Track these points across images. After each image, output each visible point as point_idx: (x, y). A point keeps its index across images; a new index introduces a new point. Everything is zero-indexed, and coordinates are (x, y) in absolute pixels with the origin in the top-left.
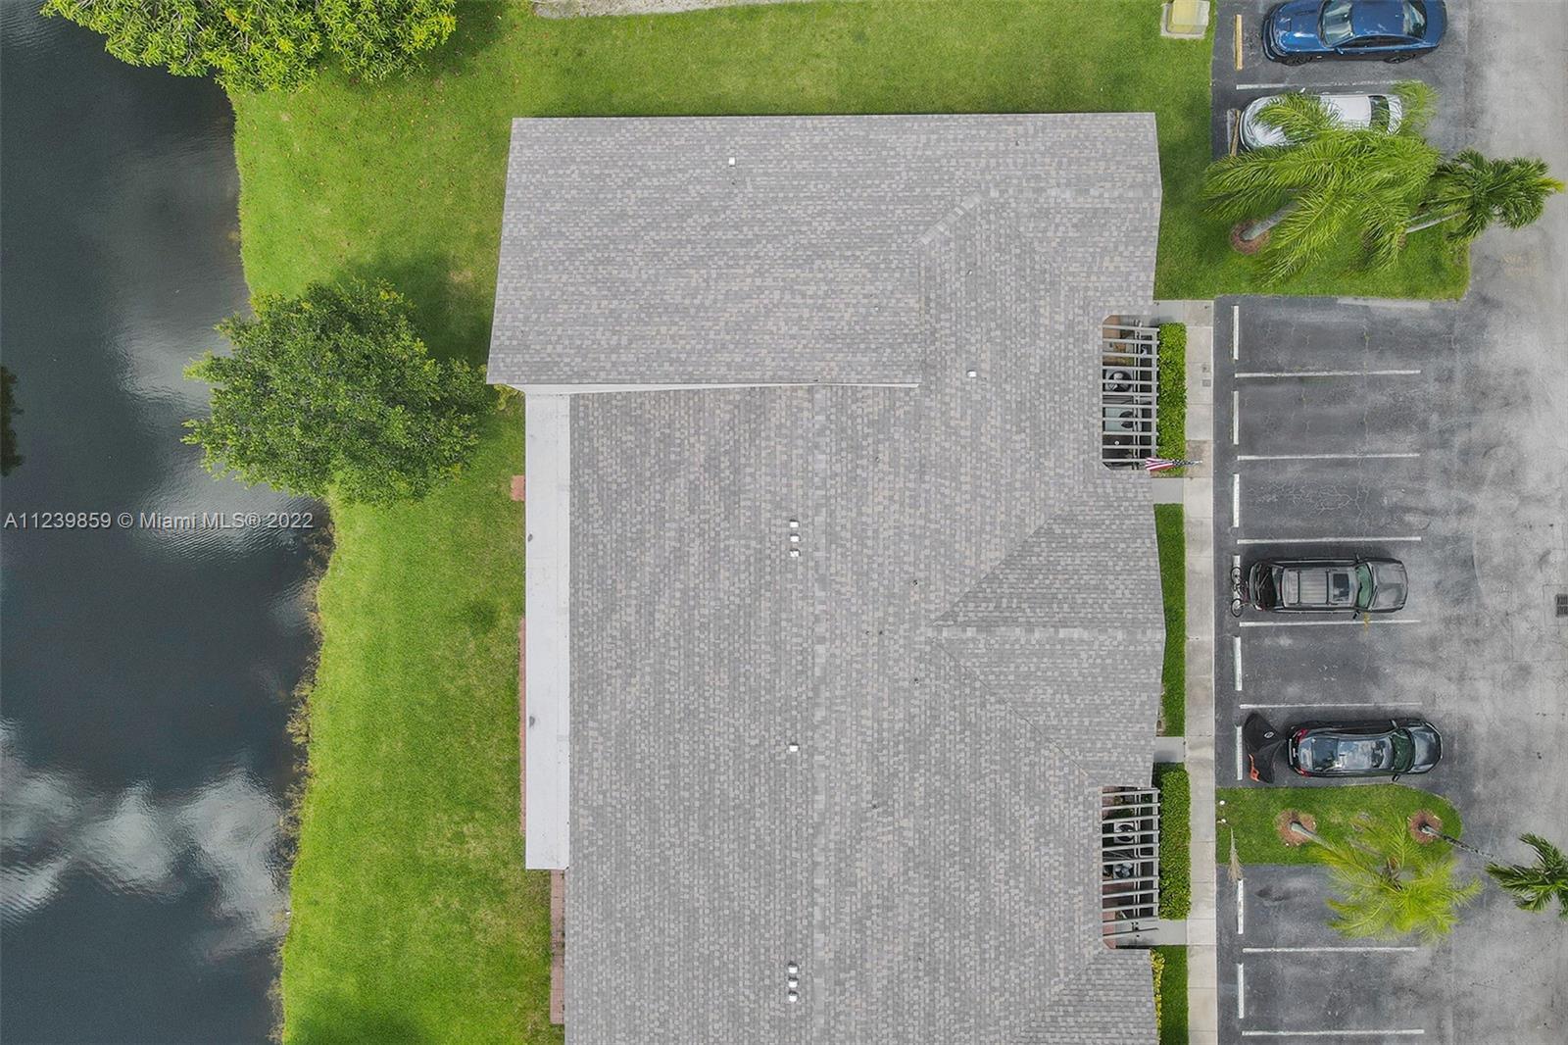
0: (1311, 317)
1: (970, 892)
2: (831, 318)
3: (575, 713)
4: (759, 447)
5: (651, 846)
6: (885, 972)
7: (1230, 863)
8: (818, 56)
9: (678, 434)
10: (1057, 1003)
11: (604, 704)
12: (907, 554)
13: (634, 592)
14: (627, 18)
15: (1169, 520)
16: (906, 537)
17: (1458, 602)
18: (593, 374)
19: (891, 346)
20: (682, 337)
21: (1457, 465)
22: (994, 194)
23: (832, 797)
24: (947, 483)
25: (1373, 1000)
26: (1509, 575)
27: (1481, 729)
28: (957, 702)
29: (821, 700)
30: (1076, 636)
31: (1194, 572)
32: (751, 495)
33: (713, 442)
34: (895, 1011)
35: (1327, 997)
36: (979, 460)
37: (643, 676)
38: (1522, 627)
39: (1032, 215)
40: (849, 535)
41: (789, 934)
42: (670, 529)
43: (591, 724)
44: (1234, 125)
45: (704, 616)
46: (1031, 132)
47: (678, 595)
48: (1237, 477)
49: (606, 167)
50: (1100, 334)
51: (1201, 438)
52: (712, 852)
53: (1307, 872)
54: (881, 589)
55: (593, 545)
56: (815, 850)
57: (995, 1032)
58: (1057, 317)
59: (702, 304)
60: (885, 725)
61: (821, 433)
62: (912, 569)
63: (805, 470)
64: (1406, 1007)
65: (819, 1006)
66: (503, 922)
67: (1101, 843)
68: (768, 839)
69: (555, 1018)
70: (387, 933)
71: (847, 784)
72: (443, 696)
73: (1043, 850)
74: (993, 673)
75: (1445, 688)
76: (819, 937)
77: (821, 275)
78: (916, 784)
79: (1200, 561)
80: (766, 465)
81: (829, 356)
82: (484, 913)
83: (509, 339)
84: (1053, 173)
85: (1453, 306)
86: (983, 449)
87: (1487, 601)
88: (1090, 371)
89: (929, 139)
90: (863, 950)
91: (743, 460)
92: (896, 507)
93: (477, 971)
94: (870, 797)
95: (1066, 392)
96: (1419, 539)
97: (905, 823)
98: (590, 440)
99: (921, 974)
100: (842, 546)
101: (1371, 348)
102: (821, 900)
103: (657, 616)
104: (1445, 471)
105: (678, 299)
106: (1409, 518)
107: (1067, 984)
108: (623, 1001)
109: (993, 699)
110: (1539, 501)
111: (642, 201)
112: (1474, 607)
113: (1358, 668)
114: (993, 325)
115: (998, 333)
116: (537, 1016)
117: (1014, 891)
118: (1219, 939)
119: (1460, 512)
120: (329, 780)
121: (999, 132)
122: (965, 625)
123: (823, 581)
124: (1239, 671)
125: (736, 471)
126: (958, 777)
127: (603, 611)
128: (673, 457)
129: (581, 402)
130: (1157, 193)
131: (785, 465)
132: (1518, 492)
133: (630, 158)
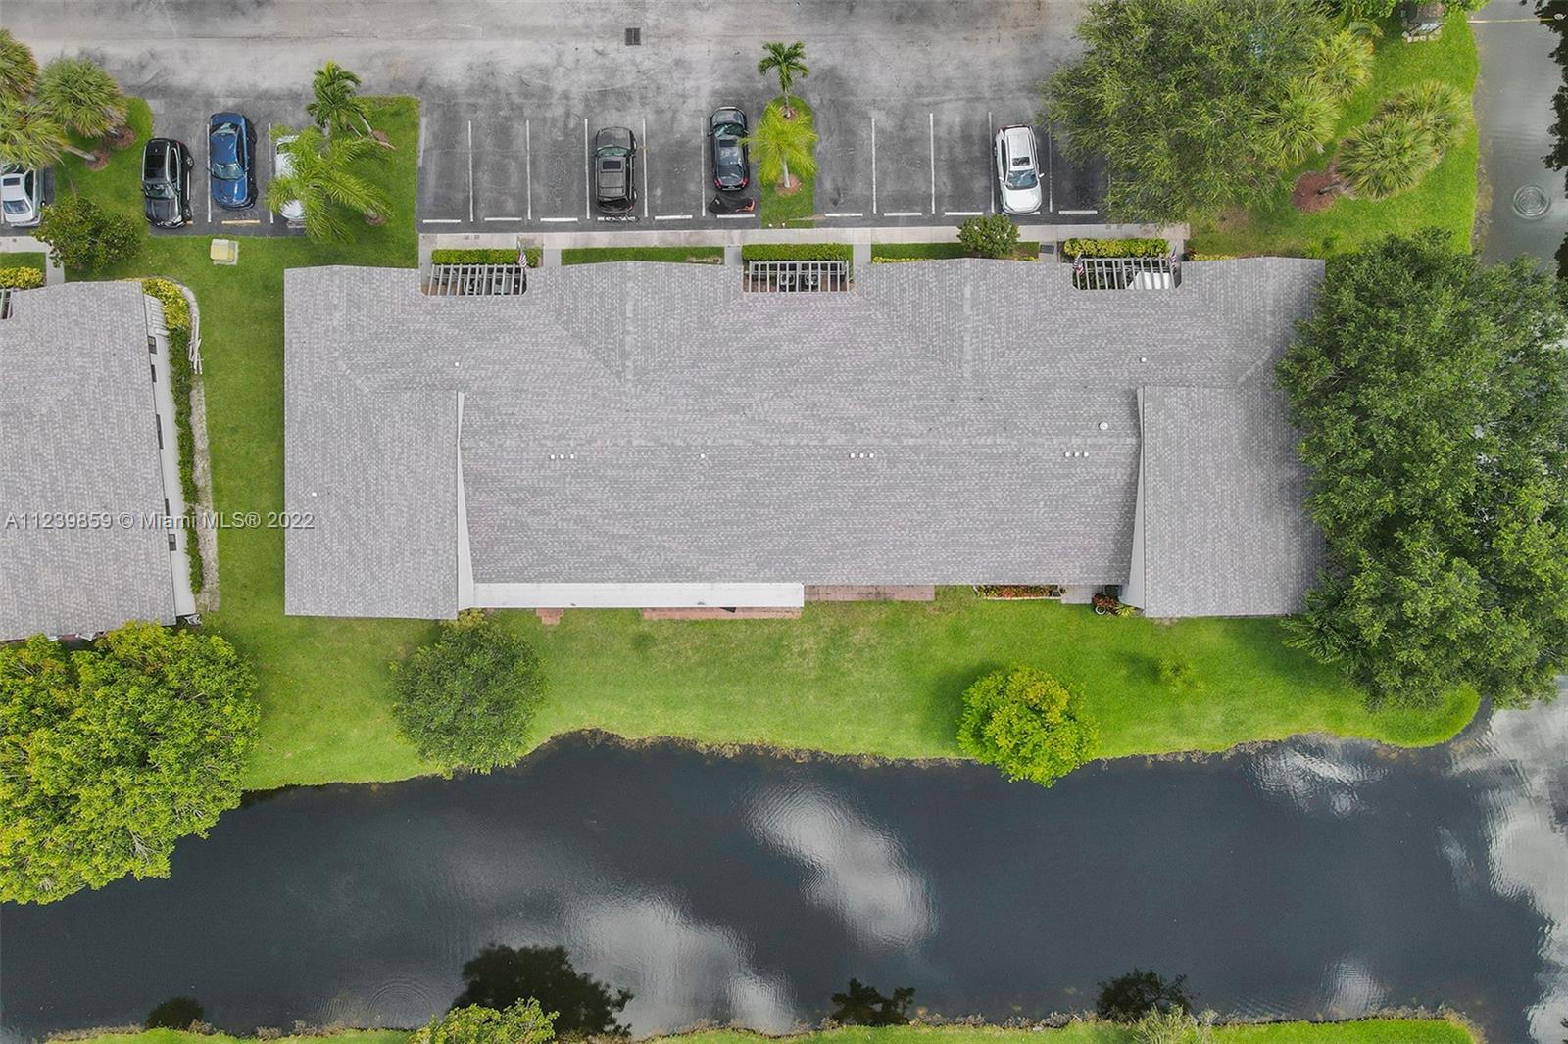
0: (432, 180)
1: (809, 362)
2: (416, 439)
3: (694, 579)
4: (504, 477)
5: (781, 535)
6: (858, 407)
7: (813, 221)
8: (247, 453)
9: (497, 522)
10: (889, 316)
11: (686, 562)
12: (576, 398)
13: (607, 546)
14: (220, 559)
15: (570, 257)
16: (564, 398)
17: (630, 99)
18: (451, 563)
19: (434, 407)
20: (428, 517)
21: (535, 100)
22: (336, 354)
23: (735, 435)
24: (530, 378)
25: (910, 142)
26: (613, 71)
27: (719, 85)
28: (678, 370)
29: (670, 442)
30: (632, 308)
31: (609, 243)
32: (536, 481)
33: (502, 502)
34: (885, 402)
35: (907, 167)
36: (515, 361)
37: (665, 541)
38: (647, 64)
39: (351, 333)
40: (561, 428)
41: (830, 458)
42: (562, 526)
43: (700, 570)
44: (297, 225)
45: (620, 506)
46: (297, 335)
47: (606, 521)
48: (542, 220)
49: (318, 562)
50: (434, 296)
51: (516, 239)
52: (781, 501)
53: (820, 180)
54: (599, 411)
55: (577, 569)
56: (771, 444)
57: (905, 348)
58: (422, 320)
59: (407, 507)
60: (690, 408)
61: (492, 443)
62: (586, 395)
63: (517, 452)
64: (914, 124)
65: (876, 441)
66: (862, 629)
67: (782, 293)
68: (767, 470)
69: (930, 598)
70: (872, 695)
71: (727, 427)
72: (700, 664)
73: (783, 323)
74: (659, 352)
75: (691, 104)
76: (829, 442)
77: (389, 445)
78: (732, 391)
79: (601, 239)
80: (515, 472)
81: (440, 439)
82: (856, 639)
83: (428, 609)
84: (323, 323)
85: (425, 104)
86: (508, 358)
87: (629, 83)
88: (459, 302)
89: (302, 389)
90: (841, 419)
91: (513, 485)
92: (544, 404)
93: (898, 643)
94: (738, 416)
95: (472, 314)
96: (586, 120)
97: (757, 398)
98: (505, 571)
99: (861, 388)
100: (568, 432)
101: (454, 148)
102: (805, 441)
103: (621, 533)
104: (539, 106)
105: (404, 520)
106: (572, 125)
107: (877, 310)
108: (890, 551)
109: (678, 352)
110: (560, 56)
111: (341, 542)
112: (633, 90)
113: (677, 154)
114: (425, 354)
115: (430, 351)
116: (929, 609)
117: (810, 339)
118: (867, 226)
119: (567, 98)
120: (764, 731)
121: (297, 352)
122: (624, 366)
123: (589, 442)
124: (678, 217)
125: (521, 489)
126: (729, 370)
127: (621, 564)
128: (513, 524)
129: (479, 576)
130: (336, 268)
131: (514, 463)
132: (554, 68)
133: (313, 550)
